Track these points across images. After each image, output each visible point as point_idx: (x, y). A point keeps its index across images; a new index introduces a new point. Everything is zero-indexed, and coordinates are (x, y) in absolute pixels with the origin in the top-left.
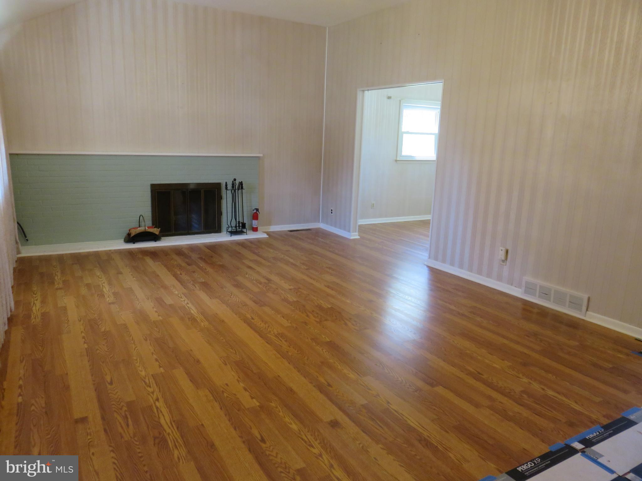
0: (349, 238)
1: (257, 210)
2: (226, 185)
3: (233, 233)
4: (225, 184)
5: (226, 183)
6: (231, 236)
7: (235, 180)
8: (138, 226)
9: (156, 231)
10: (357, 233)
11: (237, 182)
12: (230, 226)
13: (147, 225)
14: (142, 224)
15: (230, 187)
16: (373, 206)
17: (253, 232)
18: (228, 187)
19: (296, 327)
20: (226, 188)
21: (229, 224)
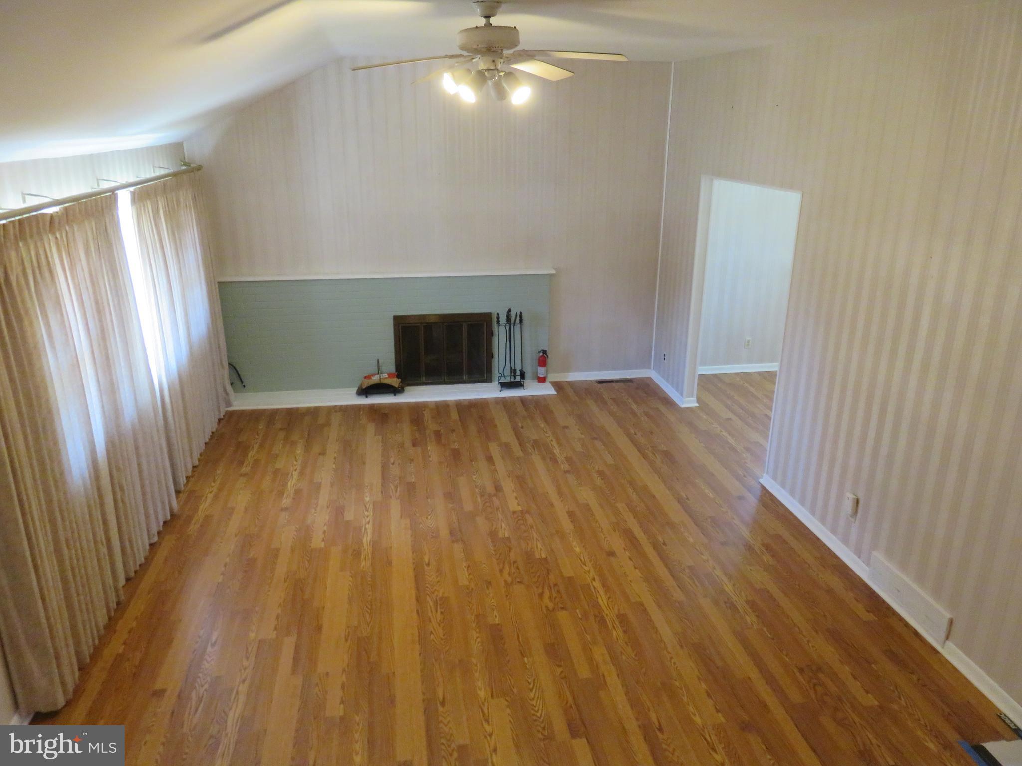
0: (679, 405)
1: (545, 352)
2: (498, 318)
3: (505, 385)
4: (496, 314)
5: (498, 314)
6: (500, 391)
7: (509, 310)
8: (377, 372)
9: (395, 382)
10: (694, 399)
11: (513, 314)
12: (502, 375)
13: (387, 373)
14: (384, 368)
15: (503, 320)
16: (748, 344)
17: (537, 383)
18: (500, 319)
19: (472, 589)
20: (498, 322)
21: (501, 371)
